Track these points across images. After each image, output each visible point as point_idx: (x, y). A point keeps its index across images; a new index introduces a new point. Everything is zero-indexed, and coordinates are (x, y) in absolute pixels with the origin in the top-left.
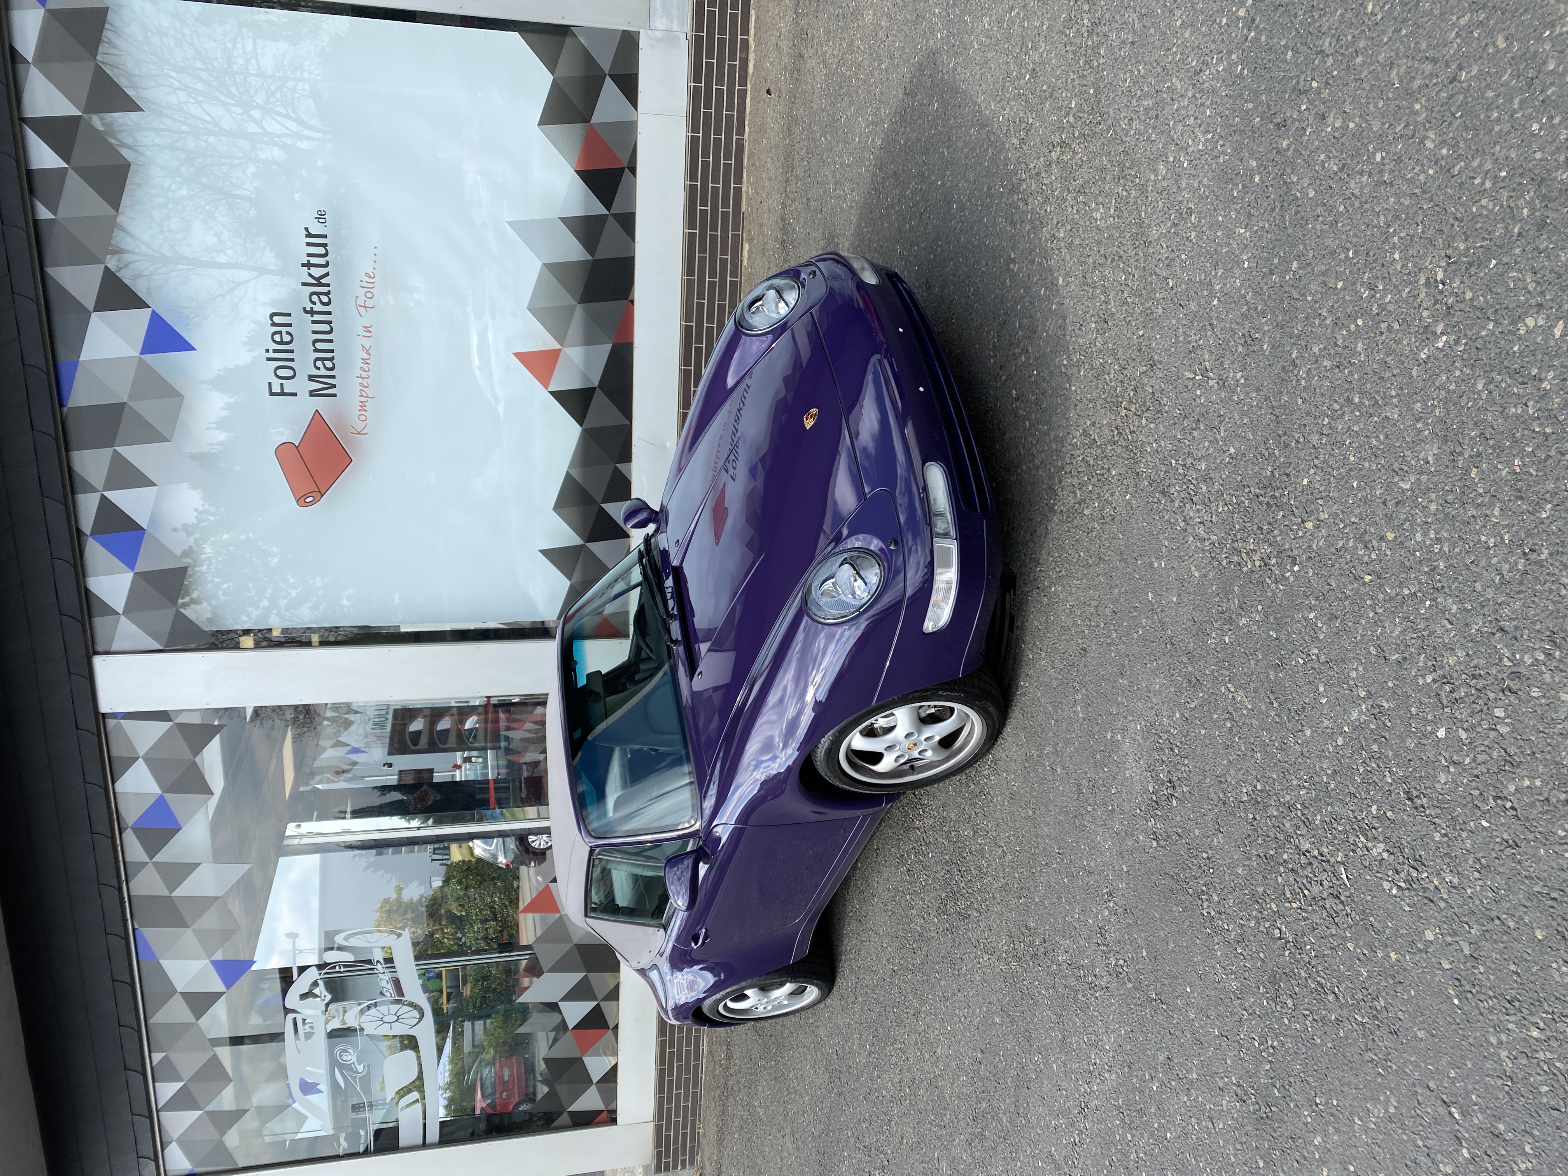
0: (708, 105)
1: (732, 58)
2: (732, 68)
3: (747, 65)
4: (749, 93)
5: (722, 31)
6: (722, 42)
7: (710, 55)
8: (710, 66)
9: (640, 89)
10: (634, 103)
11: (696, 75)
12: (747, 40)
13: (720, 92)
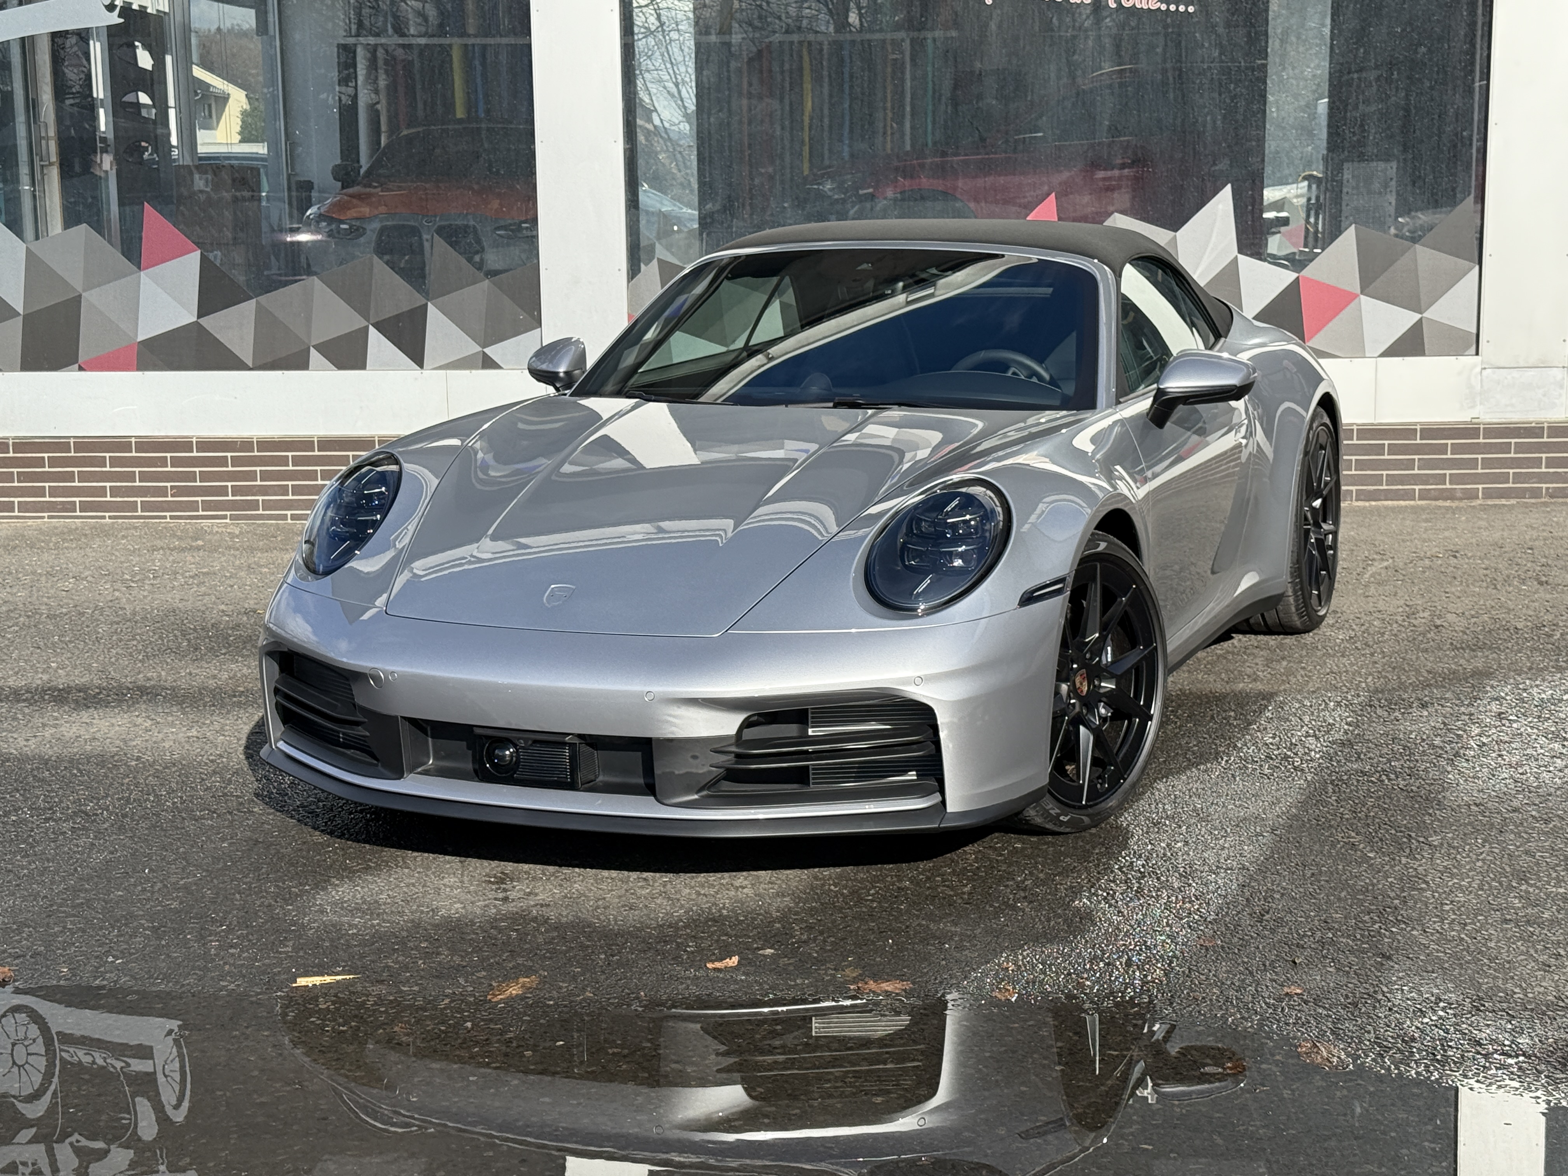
0: (1393, 449)
1: (1454, 479)
2: (1441, 479)
3: (1446, 499)
4: (1412, 503)
5: (1486, 463)
6: (1473, 463)
7: (1456, 449)
8: (1443, 449)
9: (1406, 358)
10: (1390, 352)
11: (1430, 431)
12: (1477, 498)
13: (1410, 464)
